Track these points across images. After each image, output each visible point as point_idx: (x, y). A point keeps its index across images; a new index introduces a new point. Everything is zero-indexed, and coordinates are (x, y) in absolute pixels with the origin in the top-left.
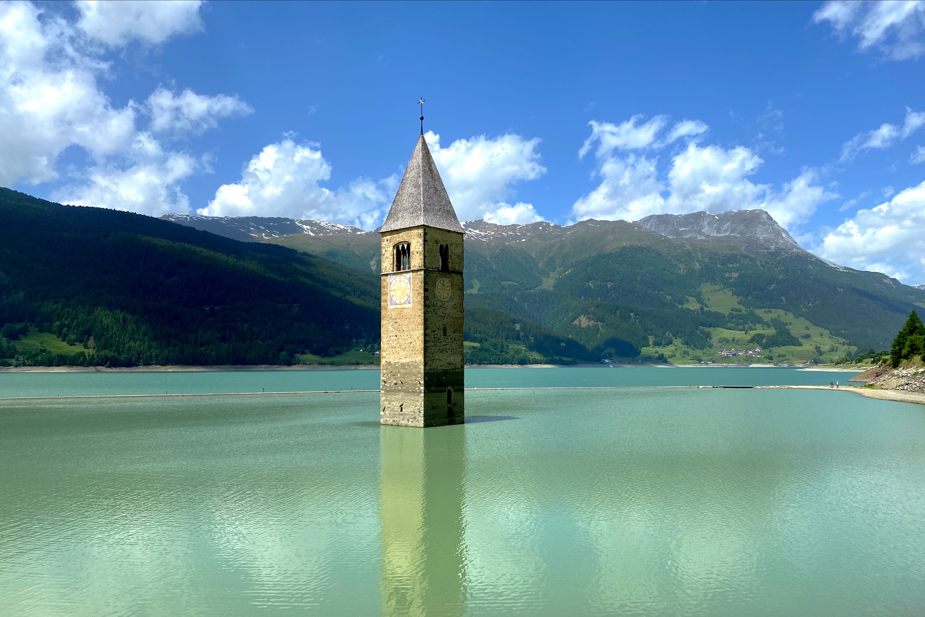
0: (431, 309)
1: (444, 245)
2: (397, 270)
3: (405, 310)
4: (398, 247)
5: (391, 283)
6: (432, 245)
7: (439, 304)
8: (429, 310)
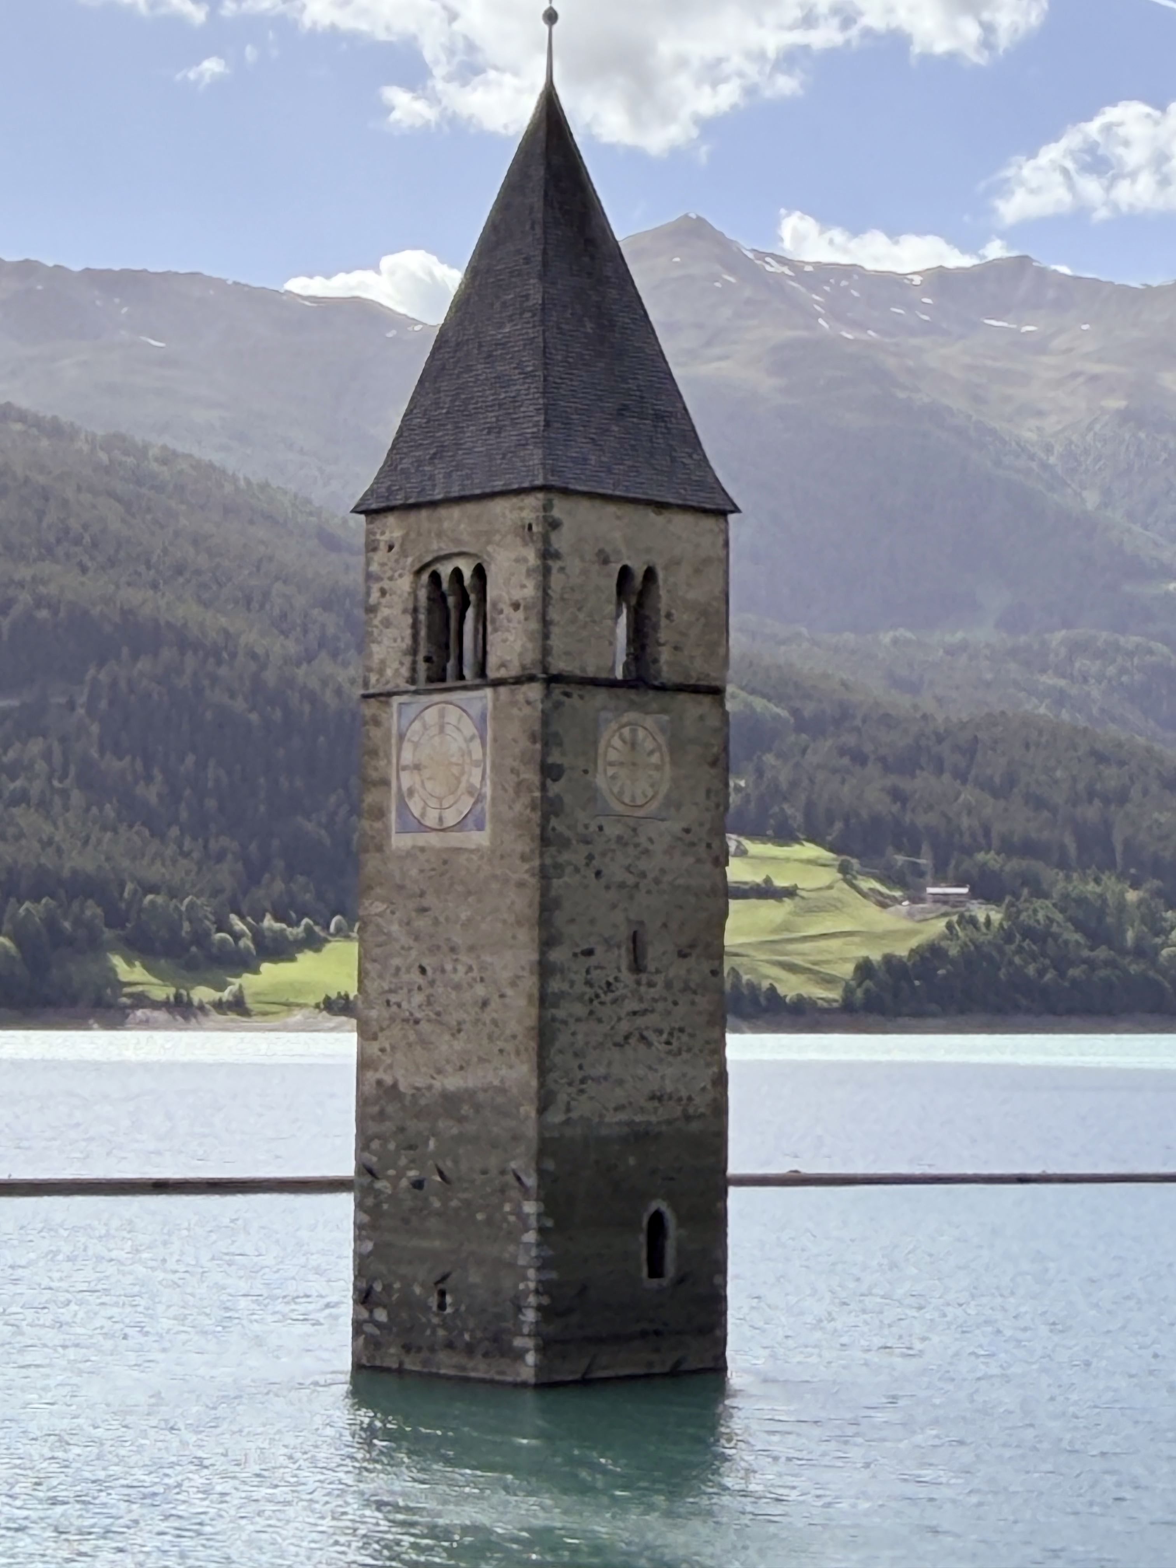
0: (575, 855)
1: (639, 570)
2: (430, 680)
3: (462, 859)
4: (435, 578)
5: (401, 737)
6: (585, 572)
7: (613, 830)
8: (565, 857)
